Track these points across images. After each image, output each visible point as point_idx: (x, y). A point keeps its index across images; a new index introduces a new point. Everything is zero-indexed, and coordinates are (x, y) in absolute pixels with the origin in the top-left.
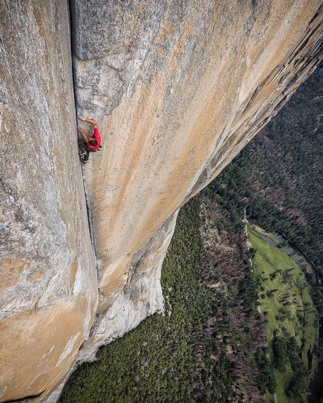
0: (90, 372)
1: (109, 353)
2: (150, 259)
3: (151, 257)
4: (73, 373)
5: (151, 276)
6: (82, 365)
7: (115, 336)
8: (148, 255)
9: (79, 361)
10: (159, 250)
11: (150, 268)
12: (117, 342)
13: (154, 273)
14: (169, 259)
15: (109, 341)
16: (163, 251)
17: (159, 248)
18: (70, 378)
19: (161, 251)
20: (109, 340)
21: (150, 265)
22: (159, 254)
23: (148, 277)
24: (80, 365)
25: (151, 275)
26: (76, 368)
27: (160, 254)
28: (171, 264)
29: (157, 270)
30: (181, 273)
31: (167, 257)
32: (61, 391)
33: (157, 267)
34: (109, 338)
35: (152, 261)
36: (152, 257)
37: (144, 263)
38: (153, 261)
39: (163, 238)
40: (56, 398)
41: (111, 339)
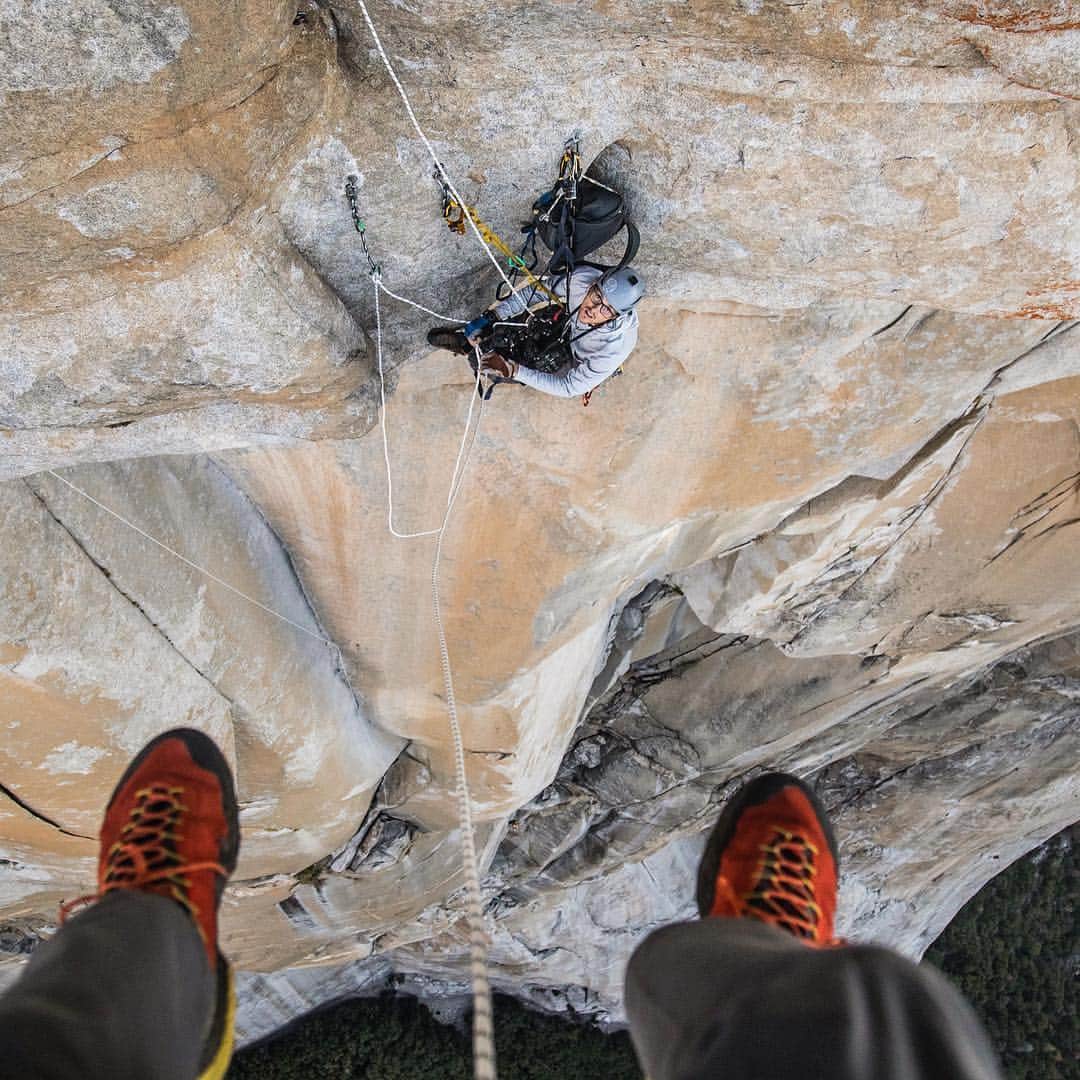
0: (413, 1047)
1: (519, 1047)
2: (932, 813)
3: (948, 806)
4: (358, 1000)
5: (896, 894)
6: (401, 999)
7: (583, 1008)
8: (931, 789)
9: (401, 978)
10: (1008, 803)
11: (910, 852)
12: (574, 1036)
13: (916, 889)
14: (1045, 883)
15: (548, 1006)
16: (1029, 824)
17: (1014, 793)
18: (337, 1007)
19: (1015, 814)
20: (549, 999)
21: (915, 839)
22: (994, 821)
23: (878, 885)
24: (398, 996)
25: (897, 884)
26: (376, 991)
27: (999, 826)
28: (1038, 912)
29: (945, 887)
30: (1059, 994)
31: (1044, 866)
32: (286, 1021)
33: (952, 873)
34: (556, 993)
35: (942, 828)
36: (953, 813)
37: (891, 809)
38: (945, 834)
39: (1067, 761)
40: (262, 1027)
41: (560, 1006)
